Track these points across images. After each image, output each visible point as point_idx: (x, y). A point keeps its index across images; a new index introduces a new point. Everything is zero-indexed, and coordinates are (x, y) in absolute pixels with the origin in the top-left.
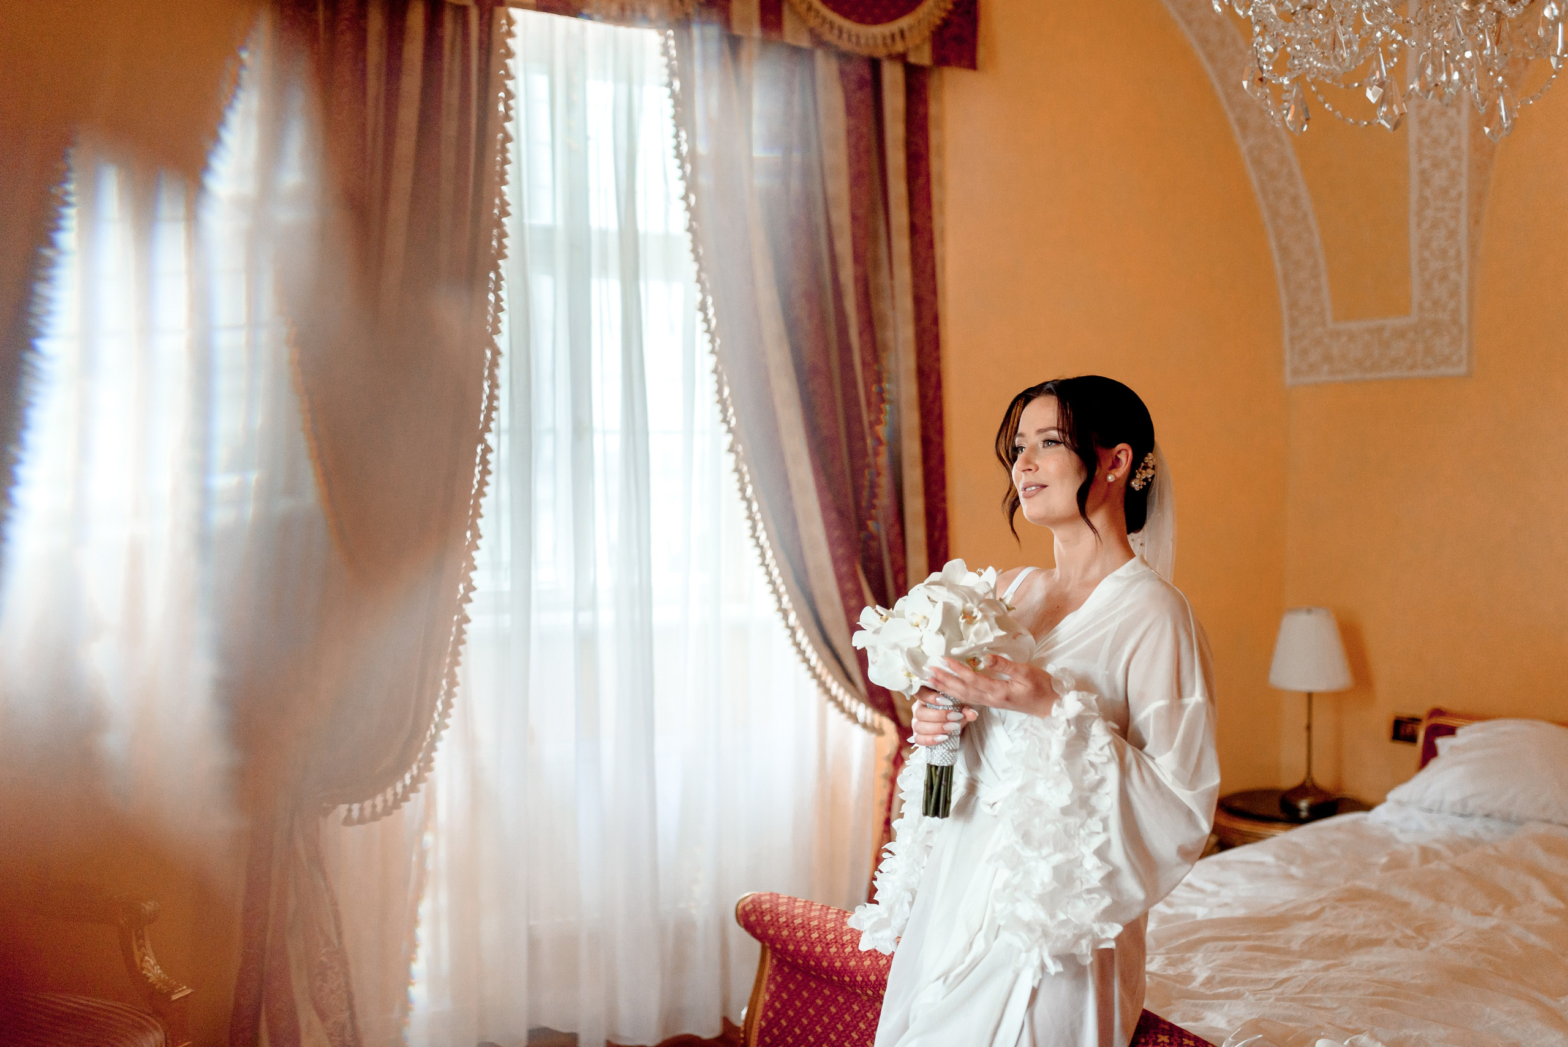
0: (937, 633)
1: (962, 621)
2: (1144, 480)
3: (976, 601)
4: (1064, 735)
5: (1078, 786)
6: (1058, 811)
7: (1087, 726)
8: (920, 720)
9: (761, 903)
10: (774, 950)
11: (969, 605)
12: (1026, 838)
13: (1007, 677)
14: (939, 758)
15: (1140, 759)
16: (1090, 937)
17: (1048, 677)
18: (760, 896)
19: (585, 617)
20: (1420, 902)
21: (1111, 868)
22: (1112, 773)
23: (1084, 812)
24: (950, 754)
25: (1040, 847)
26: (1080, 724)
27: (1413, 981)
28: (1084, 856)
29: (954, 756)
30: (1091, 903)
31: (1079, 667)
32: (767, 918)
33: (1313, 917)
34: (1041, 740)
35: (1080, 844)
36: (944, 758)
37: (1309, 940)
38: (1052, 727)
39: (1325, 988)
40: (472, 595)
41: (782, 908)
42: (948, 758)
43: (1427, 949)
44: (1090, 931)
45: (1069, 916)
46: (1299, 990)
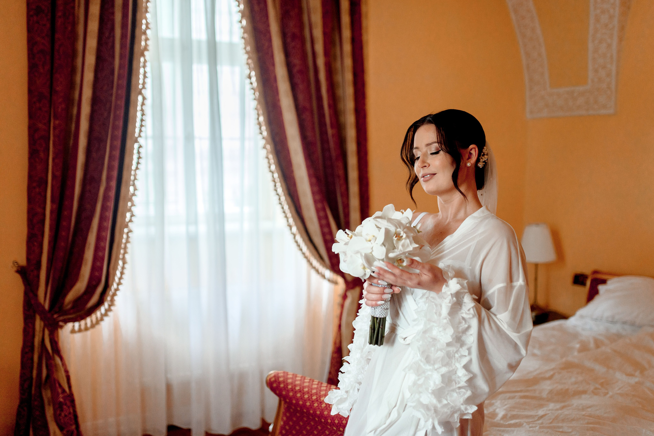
0: (381, 245)
1: (395, 239)
2: (483, 162)
3: (402, 227)
4: (450, 303)
5: (456, 331)
6: (445, 345)
7: (461, 297)
8: (369, 292)
9: (278, 377)
10: (286, 402)
11: (399, 230)
12: (428, 360)
13: (418, 271)
14: (378, 314)
15: (490, 317)
16: (459, 413)
17: (440, 271)
18: (278, 374)
19: (192, 229)
20: (600, 369)
21: (472, 375)
22: (474, 323)
23: (458, 345)
24: (385, 311)
25: (434, 364)
26: (458, 295)
27: (606, 415)
28: (457, 369)
29: (387, 312)
30: (460, 394)
31: (457, 264)
32: (282, 385)
33: (550, 378)
34: (436, 305)
35: (455, 362)
36: (381, 313)
37: (551, 392)
38: (442, 298)
39: (563, 421)
40: (133, 219)
41: (290, 381)
42: (384, 313)
43: (608, 395)
44: (460, 409)
45: (449, 401)
46: (551, 421)
